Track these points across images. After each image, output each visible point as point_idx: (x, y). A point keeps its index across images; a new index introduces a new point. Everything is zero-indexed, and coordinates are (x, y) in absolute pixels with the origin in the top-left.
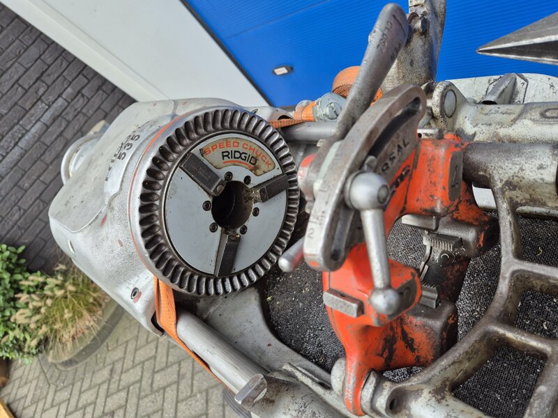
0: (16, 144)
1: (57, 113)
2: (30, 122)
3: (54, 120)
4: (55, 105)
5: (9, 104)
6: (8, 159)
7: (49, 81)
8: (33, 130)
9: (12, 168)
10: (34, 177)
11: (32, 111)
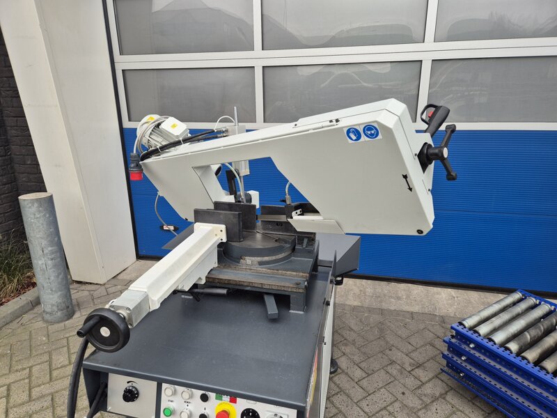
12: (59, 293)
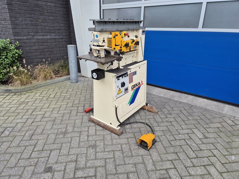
0: (43, 36)
1: (55, 38)
2: (49, 35)
3: (53, 39)
4: (56, 37)
5: (49, 29)
6: (38, 37)
7: (59, 32)
8: (48, 37)
9: (37, 39)
10: (39, 45)
11: (52, 34)
12: (74, 75)
